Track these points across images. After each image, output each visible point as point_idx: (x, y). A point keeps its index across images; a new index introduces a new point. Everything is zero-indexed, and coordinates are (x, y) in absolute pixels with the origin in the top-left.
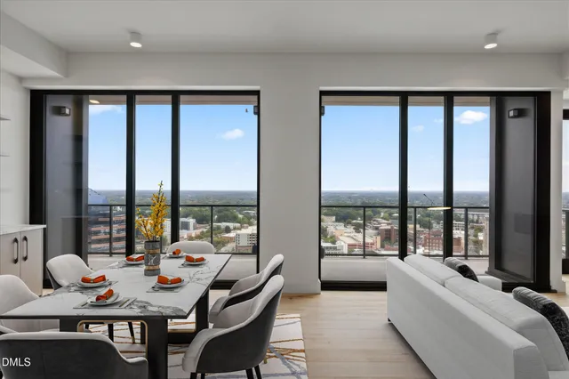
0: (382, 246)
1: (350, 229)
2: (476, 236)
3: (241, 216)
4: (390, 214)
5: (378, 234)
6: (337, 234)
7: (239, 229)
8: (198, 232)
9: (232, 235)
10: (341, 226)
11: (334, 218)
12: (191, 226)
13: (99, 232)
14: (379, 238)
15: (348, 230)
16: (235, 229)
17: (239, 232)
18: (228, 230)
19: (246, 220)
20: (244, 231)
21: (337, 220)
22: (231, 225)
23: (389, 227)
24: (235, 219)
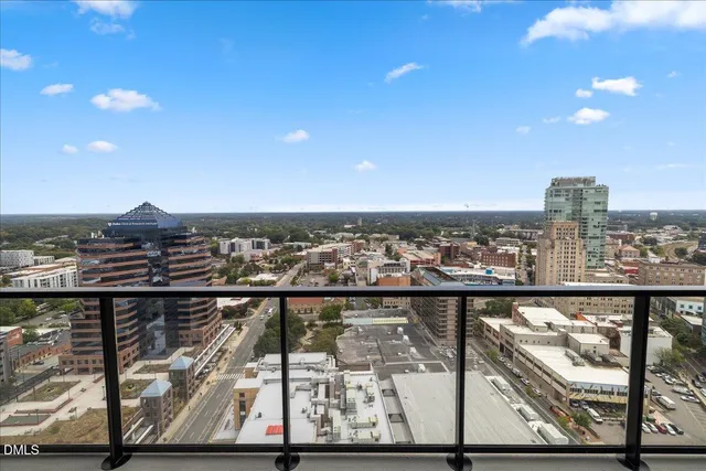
0: (442, 262)
1: (413, 246)
2: (529, 252)
3: (311, 236)
4: (450, 233)
5: (439, 251)
6: (400, 251)
7: (311, 248)
8: (272, 250)
9: (304, 253)
10: (404, 244)
11: (398, 237)
12: (266, 246)
13: (180, 253)
14: (439, 254)
15: (411, 248)
16: (306, 247)
17: (310, 251)
18: (300, 249)
19: (317, 239)
20: (314, 250)
21: (401, 239)
22: (303, 244)
23: (449, 245)
24: (306, 239)
